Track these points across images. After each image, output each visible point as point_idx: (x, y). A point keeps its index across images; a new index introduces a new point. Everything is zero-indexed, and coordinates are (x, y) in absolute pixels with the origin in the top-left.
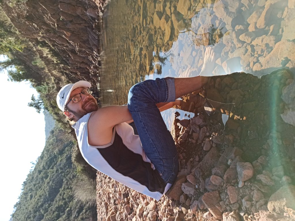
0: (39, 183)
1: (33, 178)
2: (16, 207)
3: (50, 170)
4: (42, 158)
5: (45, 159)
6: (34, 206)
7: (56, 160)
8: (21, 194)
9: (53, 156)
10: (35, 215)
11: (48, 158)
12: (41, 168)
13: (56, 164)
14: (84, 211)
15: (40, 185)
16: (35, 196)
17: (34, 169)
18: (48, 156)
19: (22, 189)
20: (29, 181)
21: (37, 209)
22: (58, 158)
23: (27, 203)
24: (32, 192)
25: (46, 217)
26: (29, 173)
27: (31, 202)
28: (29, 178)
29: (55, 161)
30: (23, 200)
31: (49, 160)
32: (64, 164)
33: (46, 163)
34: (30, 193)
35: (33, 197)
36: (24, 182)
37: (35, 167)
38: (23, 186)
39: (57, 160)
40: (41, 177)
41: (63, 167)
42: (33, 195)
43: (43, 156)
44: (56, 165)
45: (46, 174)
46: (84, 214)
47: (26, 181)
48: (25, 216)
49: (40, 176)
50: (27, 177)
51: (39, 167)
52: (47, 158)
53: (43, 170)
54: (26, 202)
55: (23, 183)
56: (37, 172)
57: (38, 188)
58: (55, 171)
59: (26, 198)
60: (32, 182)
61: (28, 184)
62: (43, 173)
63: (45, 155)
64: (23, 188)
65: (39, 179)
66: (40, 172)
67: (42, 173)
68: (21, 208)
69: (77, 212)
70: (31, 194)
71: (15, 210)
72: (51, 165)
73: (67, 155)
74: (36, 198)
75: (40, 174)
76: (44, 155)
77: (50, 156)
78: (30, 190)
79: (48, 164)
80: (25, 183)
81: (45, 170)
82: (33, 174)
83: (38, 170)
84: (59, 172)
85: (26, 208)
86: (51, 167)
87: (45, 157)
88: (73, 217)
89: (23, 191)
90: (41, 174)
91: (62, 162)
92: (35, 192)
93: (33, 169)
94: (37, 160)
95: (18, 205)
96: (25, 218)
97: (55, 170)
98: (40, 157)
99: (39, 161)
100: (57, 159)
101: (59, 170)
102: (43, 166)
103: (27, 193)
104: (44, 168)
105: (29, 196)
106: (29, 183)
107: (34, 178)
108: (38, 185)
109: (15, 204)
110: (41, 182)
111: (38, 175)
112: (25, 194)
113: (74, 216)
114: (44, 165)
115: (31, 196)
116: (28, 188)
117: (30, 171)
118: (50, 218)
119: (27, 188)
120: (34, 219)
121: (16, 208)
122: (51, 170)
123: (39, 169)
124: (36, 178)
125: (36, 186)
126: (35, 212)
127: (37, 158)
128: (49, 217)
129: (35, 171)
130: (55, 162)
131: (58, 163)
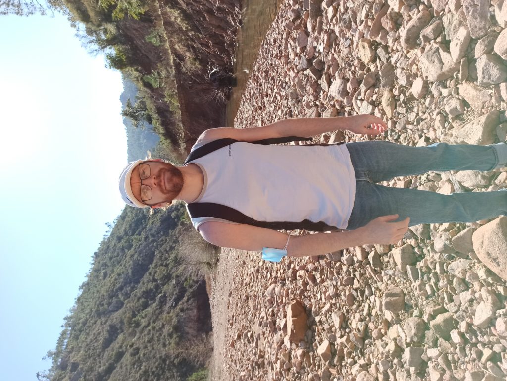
0: (118, 256)
1: (108, 247)
2: (82, 288)
3: (135, 236)
4: (123, 217)
5: (127, 219)
6: (109, 288)
7: (145, 221)
8: (90, 271)
9: (141, 215)
10: (110, 301)
11: (134, 218)
12: (121, 233)
13: (145, 228)
14: (185, 299)
15: (120, 258)
16: (110, 275)
17: (111, 235)
18: (134, 215)
19: (92, 264)
20: (103, 252)
21: (114, 294)
22: (149, 220)
23: (99, 284)
24: (106, 268)
25: (127, 304)
26: (102, 240)
27: (105, 283)
28: (102, 248)
29: (143, 223)
30: (93, 280)
31: (135, 221)
32: (158, 229)
33: (130, 226)
34: (104, 269)
35: (109, 276)
36: (95, 253)
37: (112, 231)
38: (93, 258)
39: (146, 223)
40: (121, 247)
41: (155, 234)
42: (108, 273)
43: (124, 215)
44: (144, 230)
45: (129, 242)
46: (185, 304)
47: (98, 251)
48: (96, 303)
49: (120, 245)
50: (99, 246)
51: (118, 231)
52: (131, 218)
53: (124, 237)
54: (97, 282)
55: (93, 255)
56: (115, 238)
57: (116, 263)
58: (143, 239)
59: (97, 277)
60: (106, 253)
61: (101, 256)
62: (125, 241)
63: (129, 214)
64: (93, 262)
65: (118, 249)
66: (120, 239)
67: (123, 241)
68: (89, 290)
69: (174, 299)
70: (104, 271)
71: (81, 293)
72: (137, 230)
73: (162, 216)
74: (112, 278)
75: (119, 242)
76: (127, 213)
77: (136, 215)
78: (103, 265)
79: (133, 228)
80: (96, 255)
81: (127, 237)
82: (109, 242)
83: (116, 236)
84: (149, 240)
85: (98, 291)
86: (137, 233)
87: (129, 217)
88: (168, 306)
89: (92, 267)
90: (121, 243)
91: (153, 225)
92: (111, 268)
93: (109, 234)
94: (116, 221)
95: (86, 287)
96: (95, 305)
97: (143, 236)
98: (121, 216)
99: (119, 222)
100: (147, 220)
101: (150, 237)
102: (125, 230)
103: (99, 270)
104: (126, 233)
105: (103, 274)
106: (103, 254)
107: (111, 248)
108: (116, 258)
109: (81, 284)
110: (121, 254)
111: (116, 244)
112: (96, 271)
113: (170, 305)
114: (126, 228)
115: (105, 275)
116: (101, 262)
117: (104, 237)
118: (133, 306)
119: (99, 263)
120: (109, 307)
121: (82, 290)
122: (138, 237)
123: (118, 234)
124: (113, 248)
125: (112, 260)
126: (111, 297)
127: (116, 218)
128: (131, 305)
129: (113, 237)
130: (144, 226)
131: (148, 226)
